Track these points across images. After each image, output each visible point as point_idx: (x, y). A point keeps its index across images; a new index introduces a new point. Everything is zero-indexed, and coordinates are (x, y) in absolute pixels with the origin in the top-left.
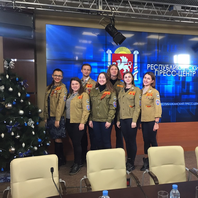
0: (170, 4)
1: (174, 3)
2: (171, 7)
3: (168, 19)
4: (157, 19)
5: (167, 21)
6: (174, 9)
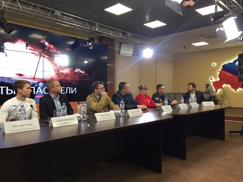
0: (52, 9)
1: (55, 9)
2: (53, 12)
3: (51, 21)
4: (41, 19)
5: (50, 22)
6: (56, 14)
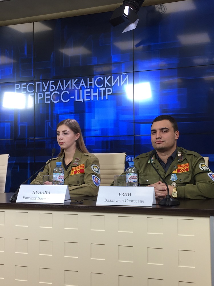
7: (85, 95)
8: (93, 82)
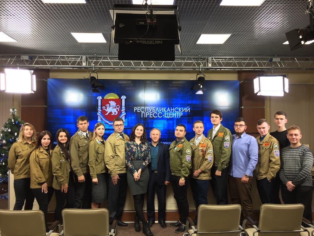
7: (170, 115)
8: (173, 110)
